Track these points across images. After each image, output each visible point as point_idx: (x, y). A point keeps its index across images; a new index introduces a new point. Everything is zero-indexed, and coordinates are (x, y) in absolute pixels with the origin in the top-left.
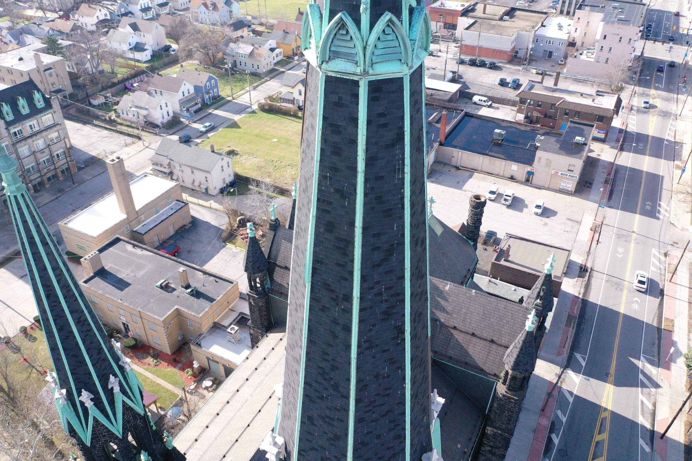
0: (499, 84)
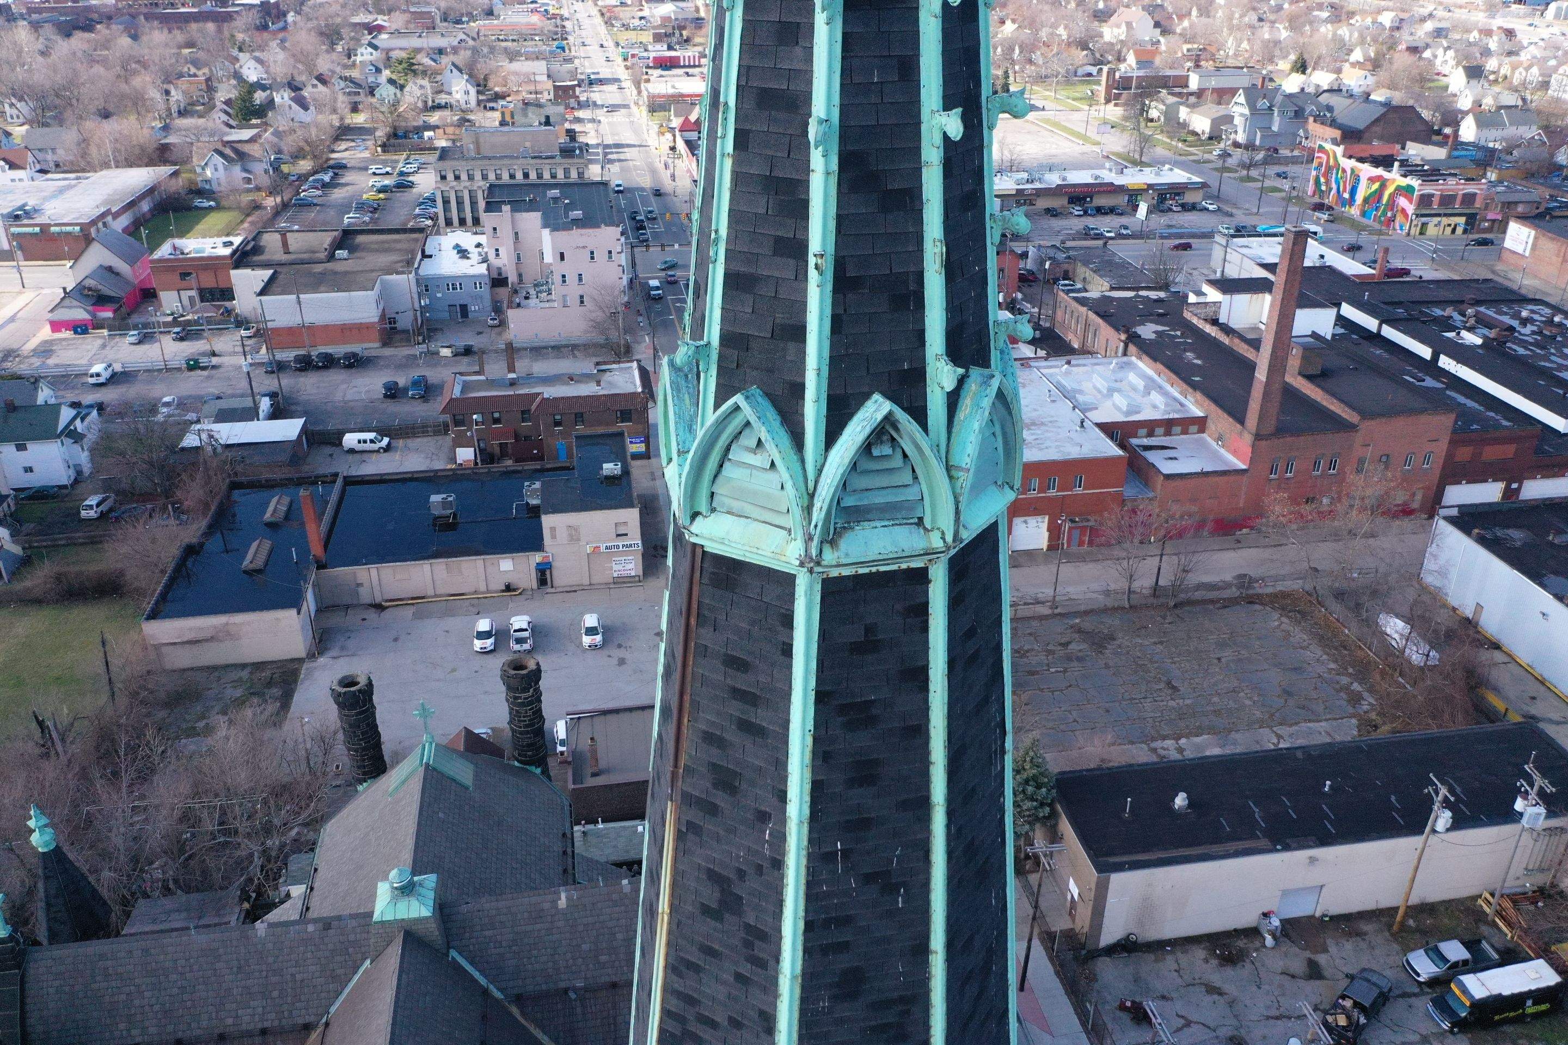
0: (386, 396)
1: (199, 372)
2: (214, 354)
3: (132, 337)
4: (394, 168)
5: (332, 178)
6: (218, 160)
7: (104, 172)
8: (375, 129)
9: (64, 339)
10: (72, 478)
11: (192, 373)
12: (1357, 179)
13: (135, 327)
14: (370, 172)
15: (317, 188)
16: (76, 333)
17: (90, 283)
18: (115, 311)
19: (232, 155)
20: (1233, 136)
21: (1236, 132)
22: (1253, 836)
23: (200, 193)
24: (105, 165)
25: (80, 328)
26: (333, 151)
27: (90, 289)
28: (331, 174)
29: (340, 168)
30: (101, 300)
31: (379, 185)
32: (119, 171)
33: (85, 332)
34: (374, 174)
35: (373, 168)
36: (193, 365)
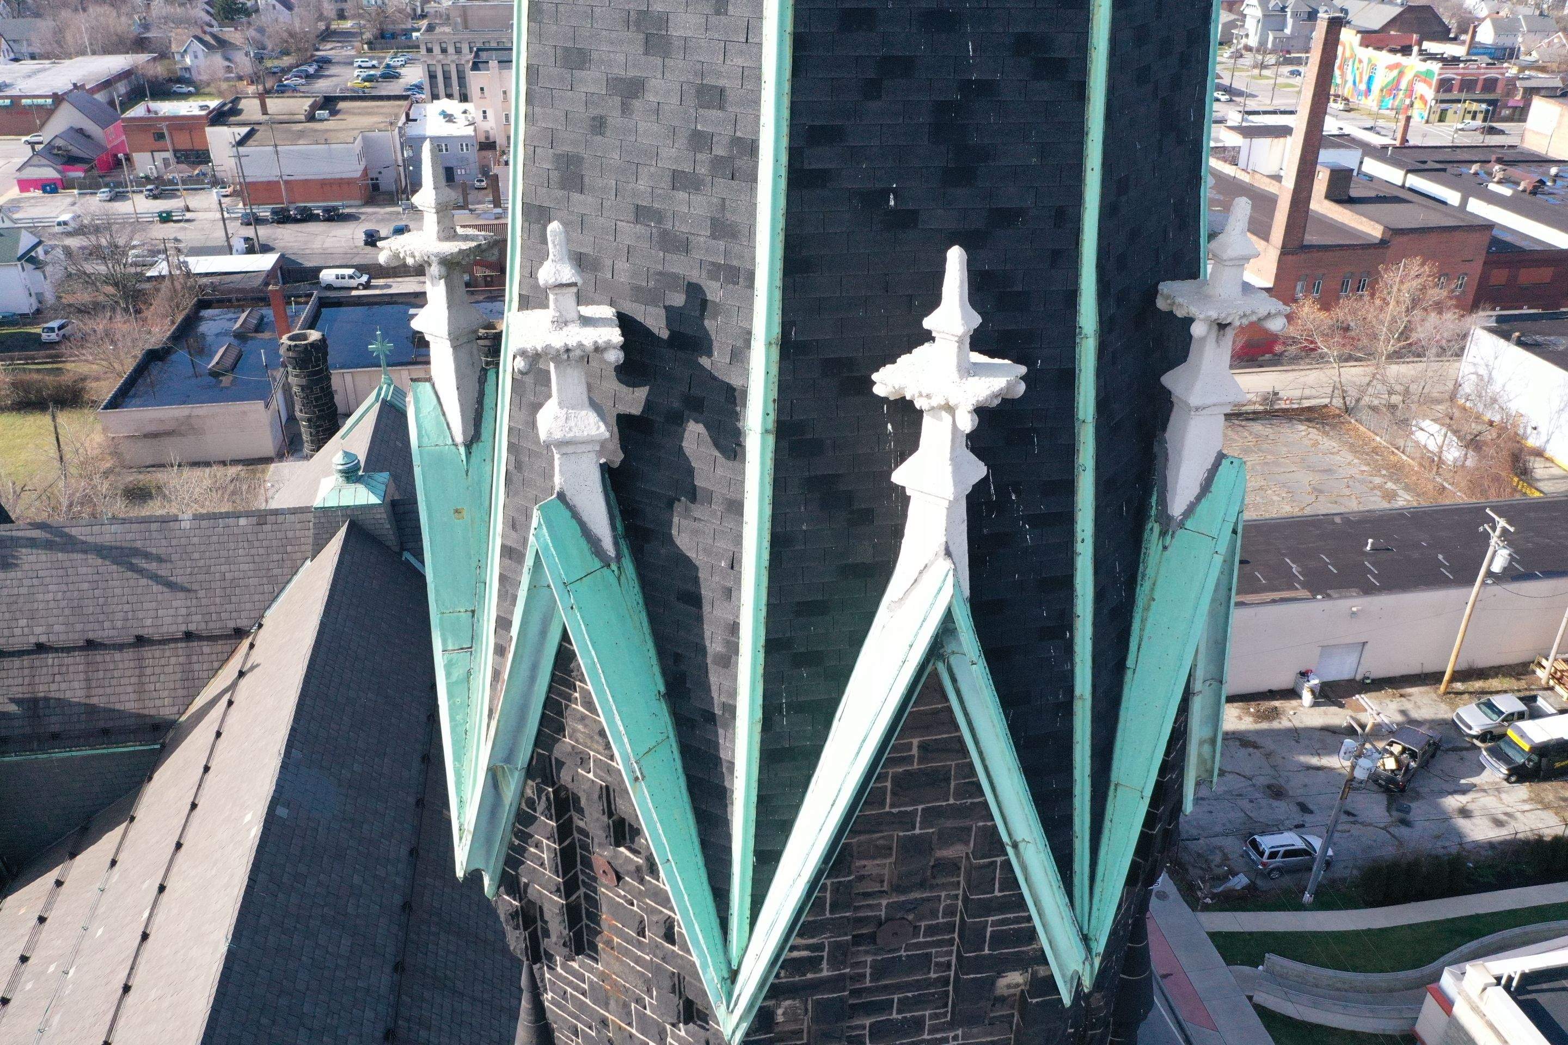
0: (366, 243)
1: (172, 224)
2: (188, 210)
3: (103, 194)
4: (380, 63)
5: (316, 71)
6: (198, 46)
7: (80, 59)
8: (362, 34)
9: (33, 198)
10: (34, 308)
11: (165, 225)
12: (1373, 68)
13: (107, 185)
14: (356, 65)
15: (300, 77)
16: (45, 191)
17: (60, 143)
18: (86, 171)
19: (213, 42)
20: (1244, 41)
21: (1247, 36)
22: (1291, 587)
23: (180, 80)
24: (83, 53)
25: (50, 187)
26: (318, 50)
27: (59, 148)
28: (315, 66)
29: (326, 62)
30: (71, 160)
31: (364, 75)
32: (95, 57)
33: (54, 191)
34: (360, 67)
35: (358, 62)
36: (166, 218)
